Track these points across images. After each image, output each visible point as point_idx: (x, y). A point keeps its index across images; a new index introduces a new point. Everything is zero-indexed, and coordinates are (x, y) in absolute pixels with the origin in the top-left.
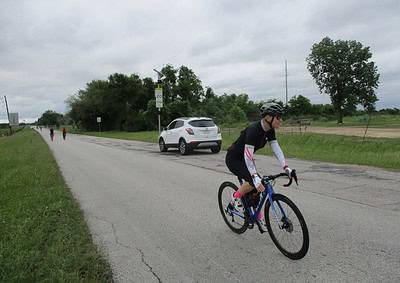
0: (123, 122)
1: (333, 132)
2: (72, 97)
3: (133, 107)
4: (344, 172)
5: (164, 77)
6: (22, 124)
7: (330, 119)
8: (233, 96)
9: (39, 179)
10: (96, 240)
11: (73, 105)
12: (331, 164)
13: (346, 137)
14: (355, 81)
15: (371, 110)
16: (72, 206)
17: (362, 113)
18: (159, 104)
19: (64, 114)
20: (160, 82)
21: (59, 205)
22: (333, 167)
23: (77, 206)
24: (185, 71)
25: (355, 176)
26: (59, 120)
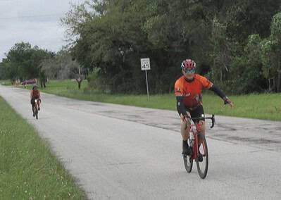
2: (80, 9)
3: (230, 31)
26: (45, 66)
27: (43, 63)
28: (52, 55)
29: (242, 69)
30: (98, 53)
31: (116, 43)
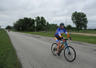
0: (27, 29)
1: (77, 34)
4: (79, 43)
5: (37, 19)
6: (2, 29)
7: (76, 31)
8: (54, 24)
9: (5, 42)
11: (14, 25)
12: (76, 41)
13: (80, 35)
14: (82, 22)
15: (86, 29)
16: (13, 49)
17: (83, 30)
18: (36, 25)
19: (12, 27)
20: (36, 20)
21: (10, 49)
22: (76, 42)
23: (14, 49)
24: (42, 18)
25: (81, 44)
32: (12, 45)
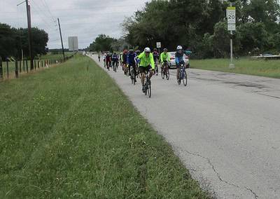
9: (110, 109)
10: (195, 176)
11: (129, 28)
18: (231, 27)
19: (118, 38)
21: (141, 136)
23: (162, 139)
26: (113, 45)
27: (112, 44)
28: (116, 40)
29: (202, 48)
30: (137, 39)
31: (145, 35)
32: (146, 121)
